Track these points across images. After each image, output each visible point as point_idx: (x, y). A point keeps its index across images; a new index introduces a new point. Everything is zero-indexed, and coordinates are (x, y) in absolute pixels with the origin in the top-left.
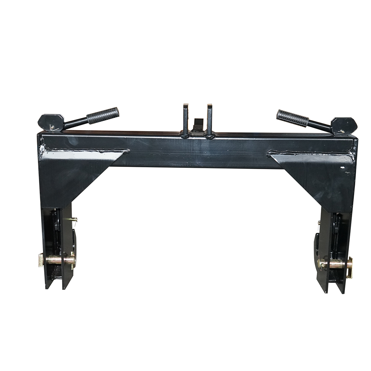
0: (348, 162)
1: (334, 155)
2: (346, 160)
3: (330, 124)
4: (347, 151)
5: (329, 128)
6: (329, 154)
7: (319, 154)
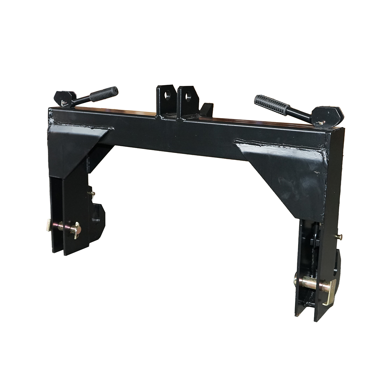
0: (318, 159)
1: (303, 150)
2: (316, 156)
3: (310, 113)
4: (319, 146)
5: (309, 118)
6: (298, 147)
7: (287, 147)
